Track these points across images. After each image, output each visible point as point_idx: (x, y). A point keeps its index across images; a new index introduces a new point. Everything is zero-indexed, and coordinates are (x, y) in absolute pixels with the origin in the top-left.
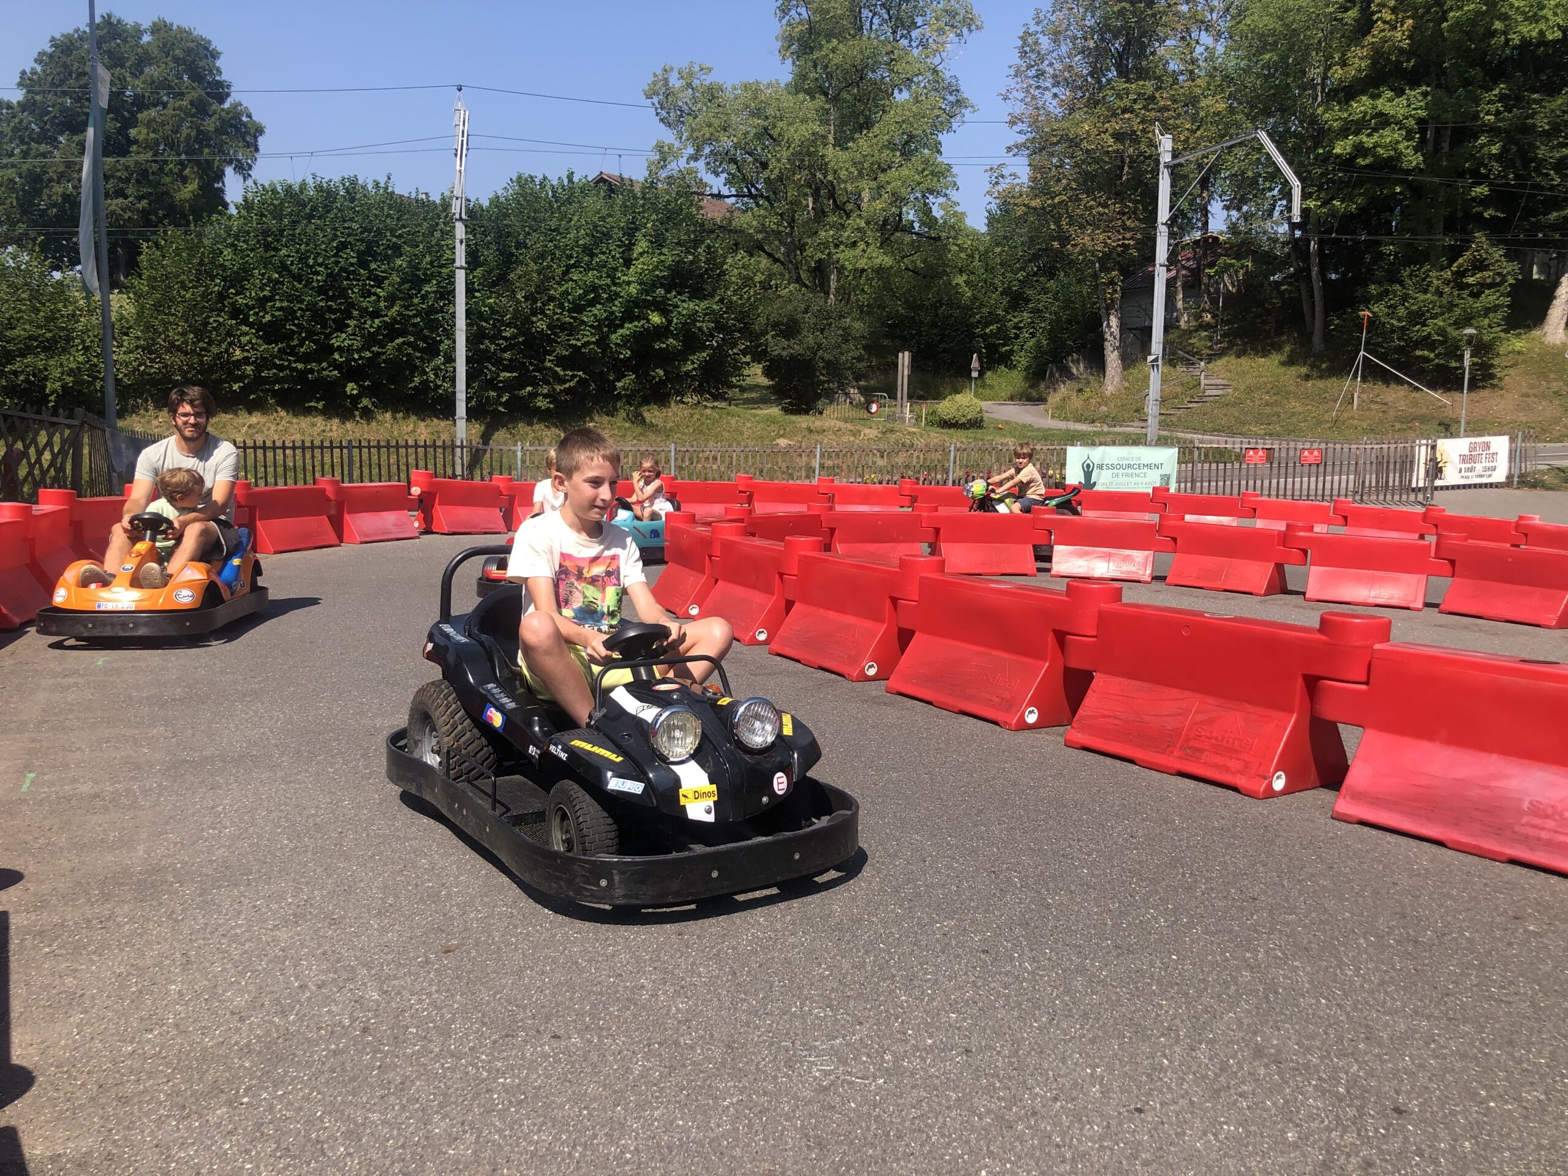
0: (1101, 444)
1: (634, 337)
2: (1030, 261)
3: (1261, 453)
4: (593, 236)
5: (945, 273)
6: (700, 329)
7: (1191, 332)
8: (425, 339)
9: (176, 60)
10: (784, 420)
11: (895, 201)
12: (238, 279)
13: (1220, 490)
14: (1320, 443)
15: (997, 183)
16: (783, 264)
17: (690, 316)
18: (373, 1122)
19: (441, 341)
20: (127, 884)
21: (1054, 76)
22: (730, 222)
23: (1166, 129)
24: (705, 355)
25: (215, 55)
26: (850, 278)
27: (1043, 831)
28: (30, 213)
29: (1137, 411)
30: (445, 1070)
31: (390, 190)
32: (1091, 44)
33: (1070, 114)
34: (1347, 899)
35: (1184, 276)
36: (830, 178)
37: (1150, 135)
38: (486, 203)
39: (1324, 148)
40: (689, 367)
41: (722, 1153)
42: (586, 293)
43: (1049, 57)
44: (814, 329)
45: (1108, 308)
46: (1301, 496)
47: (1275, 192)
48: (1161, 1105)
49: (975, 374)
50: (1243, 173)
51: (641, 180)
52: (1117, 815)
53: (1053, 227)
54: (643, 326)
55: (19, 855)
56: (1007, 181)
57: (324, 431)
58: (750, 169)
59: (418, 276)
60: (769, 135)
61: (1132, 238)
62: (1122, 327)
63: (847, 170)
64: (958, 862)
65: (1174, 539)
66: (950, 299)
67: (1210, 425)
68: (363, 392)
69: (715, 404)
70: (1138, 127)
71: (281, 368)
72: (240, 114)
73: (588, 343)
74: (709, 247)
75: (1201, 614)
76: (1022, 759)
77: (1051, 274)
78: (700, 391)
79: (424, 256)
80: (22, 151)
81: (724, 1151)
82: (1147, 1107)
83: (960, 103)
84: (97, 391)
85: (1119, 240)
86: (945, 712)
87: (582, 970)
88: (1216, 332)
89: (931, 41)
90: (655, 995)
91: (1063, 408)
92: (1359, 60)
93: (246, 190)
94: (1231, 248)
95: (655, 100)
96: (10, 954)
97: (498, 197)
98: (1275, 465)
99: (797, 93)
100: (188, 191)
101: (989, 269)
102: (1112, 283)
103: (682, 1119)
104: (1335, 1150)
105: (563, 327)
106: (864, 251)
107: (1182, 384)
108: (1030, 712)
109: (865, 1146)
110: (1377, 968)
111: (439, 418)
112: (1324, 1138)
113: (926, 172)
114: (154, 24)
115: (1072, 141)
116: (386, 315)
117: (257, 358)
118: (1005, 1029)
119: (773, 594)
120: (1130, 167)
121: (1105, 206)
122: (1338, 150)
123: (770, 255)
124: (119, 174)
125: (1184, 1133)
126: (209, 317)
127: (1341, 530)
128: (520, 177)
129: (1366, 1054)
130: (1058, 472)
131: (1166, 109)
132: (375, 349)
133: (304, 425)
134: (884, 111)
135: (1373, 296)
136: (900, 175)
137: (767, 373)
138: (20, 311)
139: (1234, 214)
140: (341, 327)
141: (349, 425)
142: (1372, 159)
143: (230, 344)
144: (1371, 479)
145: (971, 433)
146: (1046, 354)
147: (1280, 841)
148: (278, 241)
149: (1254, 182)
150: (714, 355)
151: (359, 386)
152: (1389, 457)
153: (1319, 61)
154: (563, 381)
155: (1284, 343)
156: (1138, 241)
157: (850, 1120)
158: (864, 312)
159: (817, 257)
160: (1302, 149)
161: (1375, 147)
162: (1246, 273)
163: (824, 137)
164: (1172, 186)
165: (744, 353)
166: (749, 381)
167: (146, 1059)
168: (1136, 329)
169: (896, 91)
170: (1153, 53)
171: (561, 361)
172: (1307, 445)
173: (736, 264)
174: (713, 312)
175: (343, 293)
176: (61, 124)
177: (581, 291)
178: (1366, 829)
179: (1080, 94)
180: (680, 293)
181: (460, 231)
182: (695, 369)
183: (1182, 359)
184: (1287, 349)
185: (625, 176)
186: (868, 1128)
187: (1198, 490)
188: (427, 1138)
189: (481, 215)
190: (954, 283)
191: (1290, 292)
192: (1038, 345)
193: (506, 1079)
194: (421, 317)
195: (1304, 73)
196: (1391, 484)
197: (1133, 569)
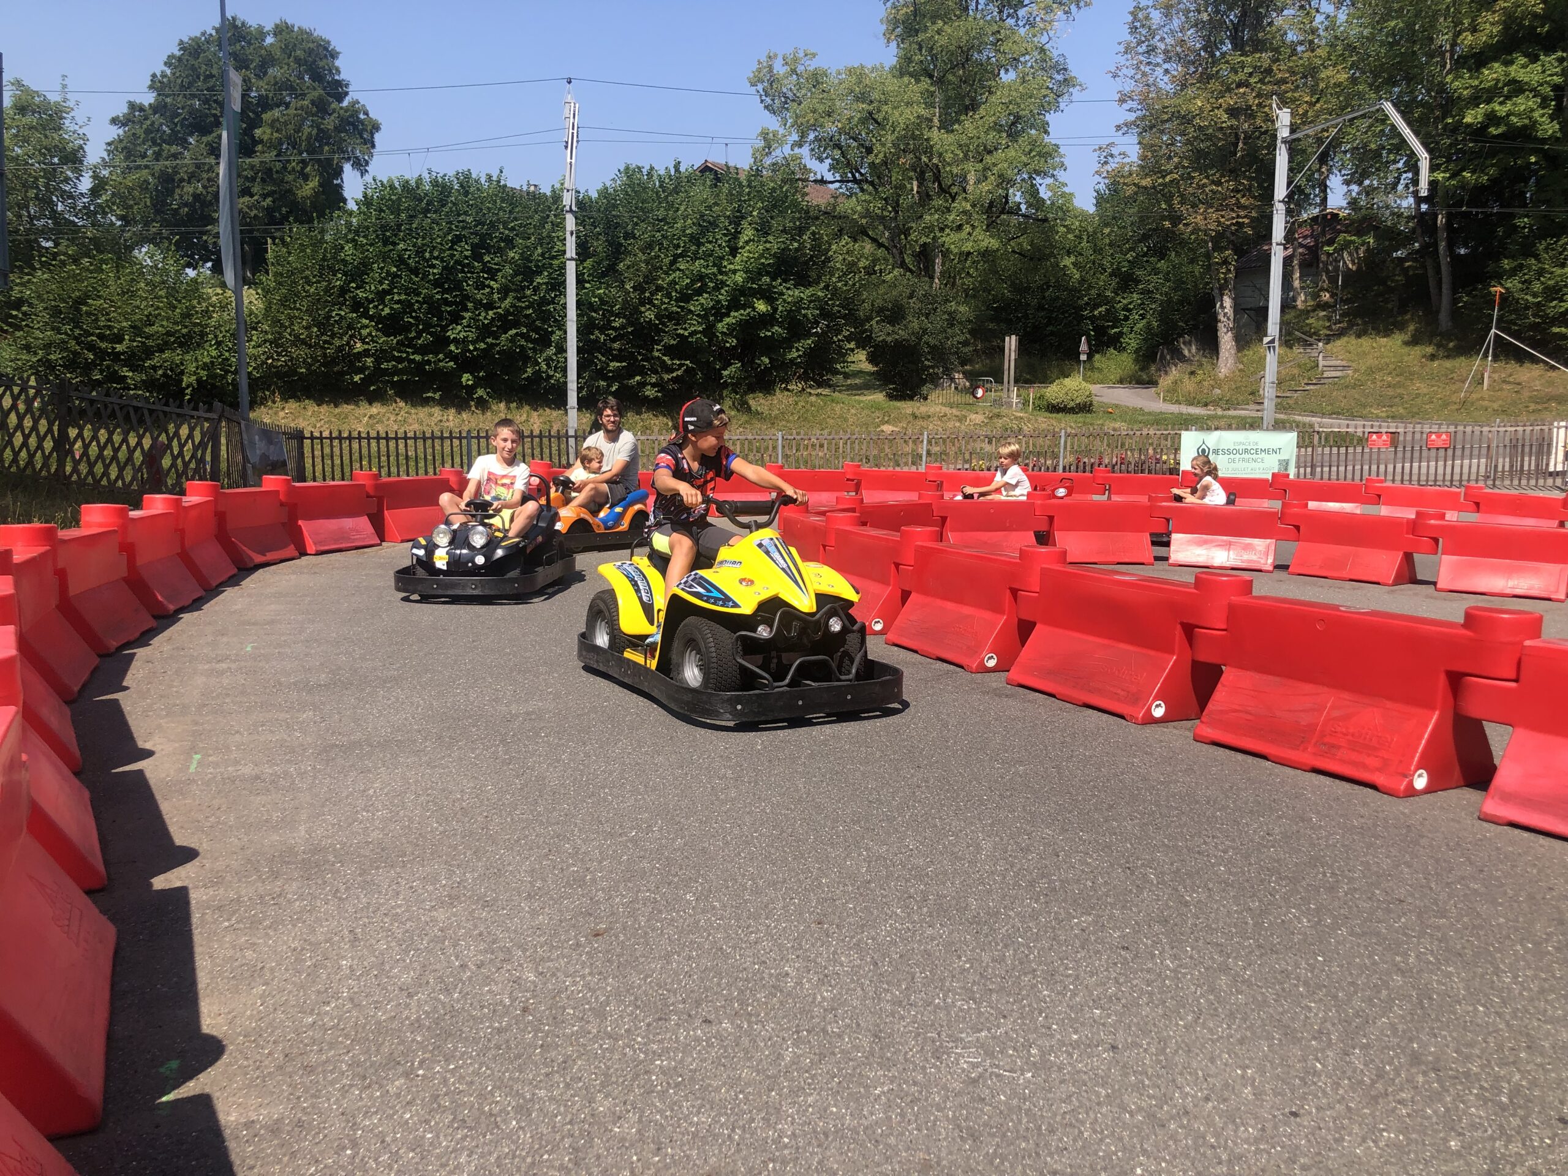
0: (1216, 429)
1: (740, 325)
2: (1140, 241)
3: (1384, 437)
4: (700, 225)
5: (1052, 255)
6: (805, 316)
7: (1308, 311)
8: (537, 330)
9: (298, 60)
10: (889, 407)
11: (1001, 183)
12: (359, 273)
13: (1342, 475)
14: (1448, 425)
15: (1106, 163)
16: (887, 249)
17: (795, 304)
18: (541, 1099)
19: (553, 332)
20: (293, 863)
21: (1166, 52)
22: (835, 207)
23: (1284, 103)
24: (809, 342)
25: (334, 55)
26: (956, 261)
27: (1176, 827)
28: (163, 212)
29: (1252, 393)
30: (604, 1050)
31: (502, 183)
32: (1205, 17)
33: (1182, 90)
34: (1501, 904)
35: (1301, 254)
36: (935, 161)
37: (1267, 109)
38: (594, 195)
39: (1453, 117)
40: (794, 354)
41: (877, 1141)
42: (693, 282)
43: (1160, 32)
44: (919, 314)
45: (1222, 289)
46: (1427, 481)
47: (1400, 165)
48: (1317, 1109)
49: (1083, 357)
50: (1365, 146)
51: (747, 168)
52: (1251, 812)
53: (1164, 206)
54: (748, 314)
55: (193, 833)
56: (1116, 160)
57: (441, 421)
58: (854, 154)
59: (530, 268)
60: (874, 119)
61: (1245, 217)
62: (1238, 308)
63: (952, 152)
64: (1091, 857)
65: (1297, 528)
66: (1057, 281)
67: (1329, 408)
68: (478, 382)
69: (819, 391)
70: (1253, 102)
71: (400, 360)
72: (357, 112)
73: (695, 333)
74: (813, 233)
75: (1336, 608)
76: (1151, 754)
77: (1162, 255)
78: (805, 378)
79: (536, 248)
80: (154, 152)
81: (879, 1138)
82: (1302, 1111)
83: (1067, 82)
84: (228, 384)
85: (1233, 218)
86: (1068, 705)
87: (727, 956)
88: (1335, 312)
89: (1038, 19)
90: (799, 983)
91: (1175, 391)
92: (1490, 26)
93: (366, 186)
94: (1351, 224)
95: (760, 87)
96: (194, 927)
97: (606, 189)
98: (1400, 448)
99: (902, 75)
100: (308, 188)
101: (1098, 250)
102: (1225, 262)
103: (835, 1106)
104: (1500, 1159)
105: (671, 316)
106: (969, 234)
107: (1299, 366)
108: (1157, 706)
109: (1018, 1138)
110: (1536, 976)
111: (550, 408)
112: (1488, 1147)
113: (1034, 153)
114: (277, 26)
115: (1184, 117)
116: (500, 307)
117: (376, 351)
118: (1150, 1027)
119: (889, 585)
120: (1244, 144)
121: (1219, 183)
122: (1468, 119)
123: (874, 240)
124: (245, 173)
125: (1343, 1139)
126: (331, 311)
127: (1471, 517)
128: (627, 168)
129: (1528, 1063)
130: (1172, 456)
131: (1284, 81)
132: (489, 340)
133: (421, 415)
134: (990, 93)
135: (1505, 271)
136: (1006, 158)
137: (872, 359)
138: (158, 308)
139: (1355, 188)
140: (456, 319)
141: (465, 415)
142: (1505, 128)
143: (352, 337)
144: (1504, 463)
145: (1080, 417)
146: (1157, 336)
147: (1424, 842)
148: (396, 235)
149: (1377, 154)
150: (819, 341)
151: (474, 377)
152: (1524, 439)
153: (1448, 27)
154: (670, 370)
155: (1407, 321)
156: (1252, 219)
157: (1001, 1112)
158: (969, 295)
159: (921, 242)
160: (1429, 119)
161: (1508, 115)
162: (1368, 250)
163: (931, 120)
164: (1289, 162)
165: (849, 339)
166: (853, 367)
167: (326, 1030)
168: (1250, 309)
169: (1002, 72)
170: (1270, 24)
171: (668, 350)
172: (1435, 429)
173: (840, 250)
174: (818, 299)
175: (458, 286)
176: (191, 125)
177: (688, 281)
178: (1517, 831)
179: (1192, 69)
180: (785, 281)
181: (570, 223)
182: (799, 356)
183: (1299, 340)
184: (1412, 327)
185: (731, 164)
186: (1020, 1121)
187: (1318, 476)
188: (593, 1115)
189: (590, 206)
190: (1062, 265)
191: (1416, 268)
192: (1149, 326)
193: (662, 1061)
194: (533, 308)
195: (1431, 39)
196: (1526, 468)
197: (1254, 558)
